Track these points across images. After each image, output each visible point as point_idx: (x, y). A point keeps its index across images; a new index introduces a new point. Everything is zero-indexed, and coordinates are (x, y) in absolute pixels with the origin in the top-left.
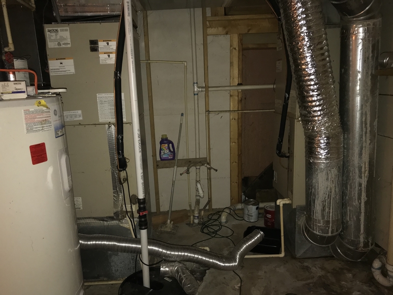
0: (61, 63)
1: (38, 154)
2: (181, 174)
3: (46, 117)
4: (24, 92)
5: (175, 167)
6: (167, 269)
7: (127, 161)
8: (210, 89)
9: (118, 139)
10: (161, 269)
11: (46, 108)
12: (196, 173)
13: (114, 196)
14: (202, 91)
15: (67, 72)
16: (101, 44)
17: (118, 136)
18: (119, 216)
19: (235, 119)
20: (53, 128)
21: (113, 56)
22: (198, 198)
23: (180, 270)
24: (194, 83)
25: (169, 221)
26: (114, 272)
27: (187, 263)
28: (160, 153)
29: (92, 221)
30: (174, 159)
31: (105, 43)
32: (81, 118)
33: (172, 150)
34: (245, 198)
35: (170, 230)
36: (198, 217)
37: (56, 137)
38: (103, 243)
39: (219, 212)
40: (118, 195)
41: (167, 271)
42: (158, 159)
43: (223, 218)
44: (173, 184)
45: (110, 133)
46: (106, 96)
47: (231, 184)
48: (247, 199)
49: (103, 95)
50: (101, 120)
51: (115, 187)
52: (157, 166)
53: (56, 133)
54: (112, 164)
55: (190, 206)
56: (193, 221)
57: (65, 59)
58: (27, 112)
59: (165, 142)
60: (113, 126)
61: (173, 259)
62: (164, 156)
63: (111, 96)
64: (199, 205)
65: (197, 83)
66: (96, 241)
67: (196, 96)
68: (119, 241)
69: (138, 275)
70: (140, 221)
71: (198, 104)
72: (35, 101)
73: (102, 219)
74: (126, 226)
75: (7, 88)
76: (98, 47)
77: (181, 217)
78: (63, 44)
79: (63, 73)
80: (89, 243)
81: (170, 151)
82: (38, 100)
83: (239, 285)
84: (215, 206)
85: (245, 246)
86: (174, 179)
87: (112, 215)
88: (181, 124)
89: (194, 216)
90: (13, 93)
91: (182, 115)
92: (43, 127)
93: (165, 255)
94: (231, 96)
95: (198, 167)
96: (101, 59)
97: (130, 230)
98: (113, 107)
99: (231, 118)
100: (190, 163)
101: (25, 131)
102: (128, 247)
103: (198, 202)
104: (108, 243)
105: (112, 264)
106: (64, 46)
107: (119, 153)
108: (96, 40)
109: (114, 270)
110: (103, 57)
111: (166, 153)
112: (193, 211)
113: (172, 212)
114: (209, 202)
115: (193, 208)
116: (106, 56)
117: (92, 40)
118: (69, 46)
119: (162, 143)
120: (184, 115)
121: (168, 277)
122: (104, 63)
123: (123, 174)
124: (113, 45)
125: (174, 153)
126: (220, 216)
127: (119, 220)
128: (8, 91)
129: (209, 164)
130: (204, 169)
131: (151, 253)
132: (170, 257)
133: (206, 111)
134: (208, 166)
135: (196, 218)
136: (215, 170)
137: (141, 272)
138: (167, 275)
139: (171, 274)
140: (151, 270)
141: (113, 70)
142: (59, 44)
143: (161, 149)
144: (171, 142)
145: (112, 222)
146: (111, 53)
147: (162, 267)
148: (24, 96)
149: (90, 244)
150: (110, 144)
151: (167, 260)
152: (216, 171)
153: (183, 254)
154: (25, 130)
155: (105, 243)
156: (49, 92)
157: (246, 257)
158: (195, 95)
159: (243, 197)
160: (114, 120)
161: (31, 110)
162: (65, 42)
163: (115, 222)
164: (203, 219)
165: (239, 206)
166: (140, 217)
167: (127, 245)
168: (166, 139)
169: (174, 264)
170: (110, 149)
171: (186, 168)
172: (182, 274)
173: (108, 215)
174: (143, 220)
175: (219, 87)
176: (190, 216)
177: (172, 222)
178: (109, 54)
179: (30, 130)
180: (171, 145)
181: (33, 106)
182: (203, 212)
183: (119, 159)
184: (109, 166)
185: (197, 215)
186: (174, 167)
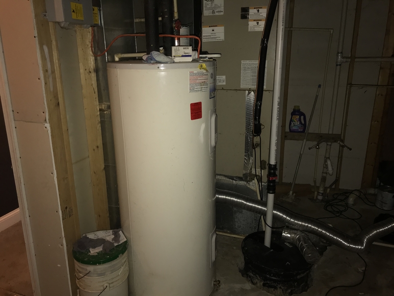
0: (213, 30)
1: (196, 111)
2: (310, 149)
3: (204, 79)
4: (191, 56)
5: (305, 140)
6: (289, 236)
7: (262, 127)
8: (356, 60)
9: (256, 105)
10: (283, 234)
11: (205, 71)
12: (326, 150)
13: (245, 159)
14: (346, 62)
15: (217, 38)
16: (252, 12)
17: (257, 102)
18: (248, 177)
19: (382, 95)
20: (208, 90)
21: (262, 24)
22: (325, 175)
23: (302, 239)
24: (338, 53)
25: (291, 192)
26: (236, 227)
27: (310, 235)
28: (290, 124)
29: (223, 178)
30: (304, 131)
31: (255, 11)
32: (224, 83)
33: (303, 122)
34: (380, 184)
35: (291, 201)
36: (322, 194)
37: (210, 98)
38: (232, 199)
39: (347, 193)
40: (249, 158)
41: (288, 237)
42: (287, 130)
43: (351, 200)
44: (300, 158)
45: (249, 99)
46: (250, 63)
47: (365, 166)
48: (382, 184)
49: (248, 62)
50: (242, 86)
51: (247, 150)
52: (286, 137)
53: (210, 95)
54: (247, 129)
55: (315, 182)
56: (317, 197)
57: (217, 26)
58: (192, 74)
59: (297, 113)
60: (252, 93)
61: (296, 227)
62: (294, 128)
63: (255, 63)
64: (325, 182)
65: (342, 53)
66: (226, 196)
67: (338, 67)
68: (247, 200)
69: (260, 235)
70: (268, 186)
71: (339, 75)
72: (198, 64)
73: (232, 178)
74: (252, 188)
75: (179, 52)
76: (249, 14)
77: (304, 191)
78: (217, 12)
79: (214, 40)
80: (220, 196)
81: (301, 123)
82: (201, 64)
83: (364, 269)
84: (343, 186)
85: (375, 232)
86: (302, 153)
87: (242, 176)
88: (317, 96)
89: (318, 192)
90: (183, 56)
91: (320, 86)
92: (201, 88)
93: (289, 222)
94: (381, 68)
95: (329, 143)
96: (249, 26)
97: (256, 193)
98: (256, 74)
99: (377, 93)
100: (321, 138)
101: (189, 91)
102: (255, 207)
103: (324, 179)
104: (236, 200)
105: (236, 220)
106: (217, 14)
107: (255, 119)
108: (247, 8)
109: (237, 226)
110: (252, 24)
111: (296, 125)
112: (318, 188)
113: (295, 184)
114: (337, 181)
115: (318, 185)
116: (255, 23)
117: (243, 8)
118: (222, 13)
119: (293, 114)
120: (322, 87)
121: (288, 243)
122: (252, 30)
123: (256, 139)
124: (264, 12)
125: (304, 126)
126: (347, 197)
127: (247, 182)
128: (178, 55)
129: (343, 141)
130: (336, 146)
131: (275, 217)
132: (293, 225)
133: (347, 84)
134: (342, 144)
135: (321, 194)
136: (349, 148)
137: (264, 232)
138: (288, 241)
139: (292, 241)
140: (273, 233)
141: (261, 37)
142: (213, 12)
143: (291, 121)
144: (303, 114)
145: (241, 182)
146: (261, 20)
147: (284, 233)
148: (190, 59)
149: (221, 198)
150: (248, 109)
151: (289, 227)
152: (351, 149)
153: (307, 225)
154: (189, 89)
155: (234, 199)
156: (206, 57)
157: (374, 243)
158: (337, 65)
159: (378, 182)
160: (255, 87)
161: (194, 72)
162: (219, 10)
163: (242, 183)
164: (327, 197)
165: (372, 191)
166: (269, 181)
167: (253, 205)
168: (299, 111)
169: (296, 232)
170: (247, 114)
171: (315, 143)
172: (303, 244)
173: (237, 175)
174: (272, 184)
175: (369, 57)
176: (314, 192)
177: (294, 194)
178: (257, 21)
179: (192, 90)
180: (302, 117)
181: (196, 69)
182: (328, 190)
183: (255, 125)
184: (244, 130)
185: (322, 192)
186: (303, 140)
